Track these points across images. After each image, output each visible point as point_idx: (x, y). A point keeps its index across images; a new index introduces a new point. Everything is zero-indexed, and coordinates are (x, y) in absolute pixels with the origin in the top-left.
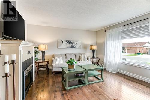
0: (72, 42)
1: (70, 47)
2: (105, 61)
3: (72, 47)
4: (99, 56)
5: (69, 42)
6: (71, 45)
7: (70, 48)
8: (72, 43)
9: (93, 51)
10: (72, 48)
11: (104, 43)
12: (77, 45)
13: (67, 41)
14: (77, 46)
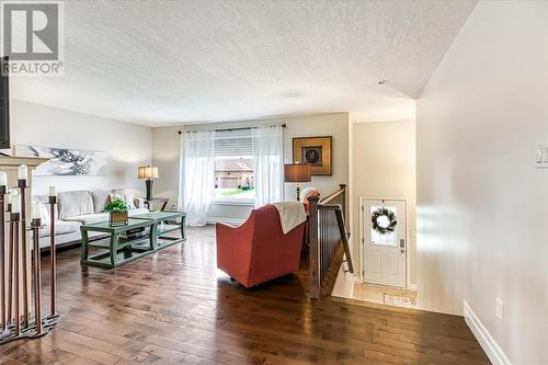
0: (76, 153)
1: (68, 171)
2: (180, 205)
3: (75, 172)
4: (164, 195)
5: (62, 153)
6: (72, 164)
7: (68, 174)
8: (74, 159)
9: (149, 183)
10: (74, 174)
11: (177, 161)
12: (91, 163)
13: (53, 150)
14: (94, 169)
